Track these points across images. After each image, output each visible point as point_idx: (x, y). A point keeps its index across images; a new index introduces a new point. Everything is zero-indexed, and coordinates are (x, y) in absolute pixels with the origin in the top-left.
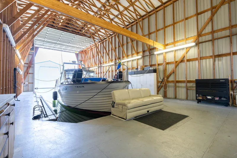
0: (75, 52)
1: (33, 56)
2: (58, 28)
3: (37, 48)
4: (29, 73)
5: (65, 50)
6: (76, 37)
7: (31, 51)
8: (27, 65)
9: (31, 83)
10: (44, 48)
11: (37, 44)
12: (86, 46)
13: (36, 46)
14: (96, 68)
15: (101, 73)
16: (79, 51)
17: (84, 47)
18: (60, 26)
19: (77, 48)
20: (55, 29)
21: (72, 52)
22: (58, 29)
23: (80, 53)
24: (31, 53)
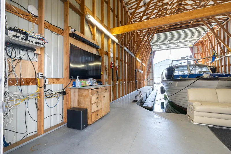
0: (188, 46)
1: (152, 58)
2: (165, 30)
3: (155, 52)
4: (150, 72)
5: (177, 47)
6: (184, 31)
7: (151, 55)
8: (148, 66)
9: (152, 79)
10: (159, 50)
11: (154, 48)
12: (201, 36)
13: (153, 50)
14: (218, 60)
15: (225, 66)
16: (193, 43)
17: (198, 38)
18: (166, 28)
19: (190, 41)
20: (164, 32)
21: (185, 46)
22: (165, 32)
23: (195, 45)
24: (151, 57)
